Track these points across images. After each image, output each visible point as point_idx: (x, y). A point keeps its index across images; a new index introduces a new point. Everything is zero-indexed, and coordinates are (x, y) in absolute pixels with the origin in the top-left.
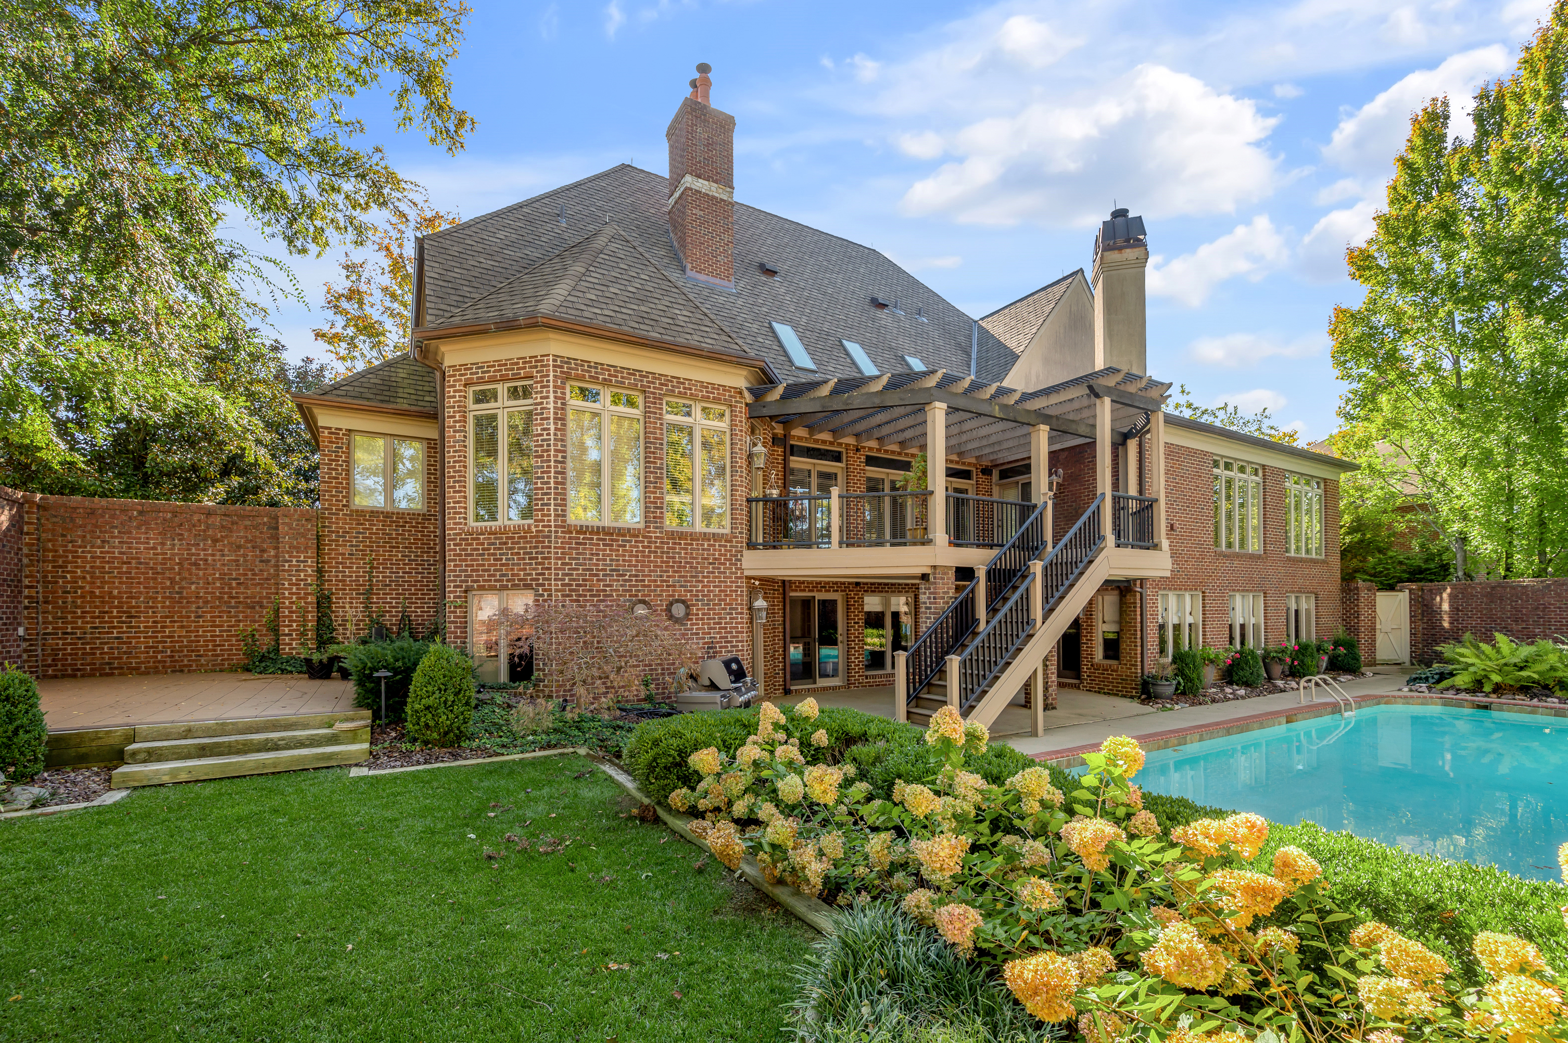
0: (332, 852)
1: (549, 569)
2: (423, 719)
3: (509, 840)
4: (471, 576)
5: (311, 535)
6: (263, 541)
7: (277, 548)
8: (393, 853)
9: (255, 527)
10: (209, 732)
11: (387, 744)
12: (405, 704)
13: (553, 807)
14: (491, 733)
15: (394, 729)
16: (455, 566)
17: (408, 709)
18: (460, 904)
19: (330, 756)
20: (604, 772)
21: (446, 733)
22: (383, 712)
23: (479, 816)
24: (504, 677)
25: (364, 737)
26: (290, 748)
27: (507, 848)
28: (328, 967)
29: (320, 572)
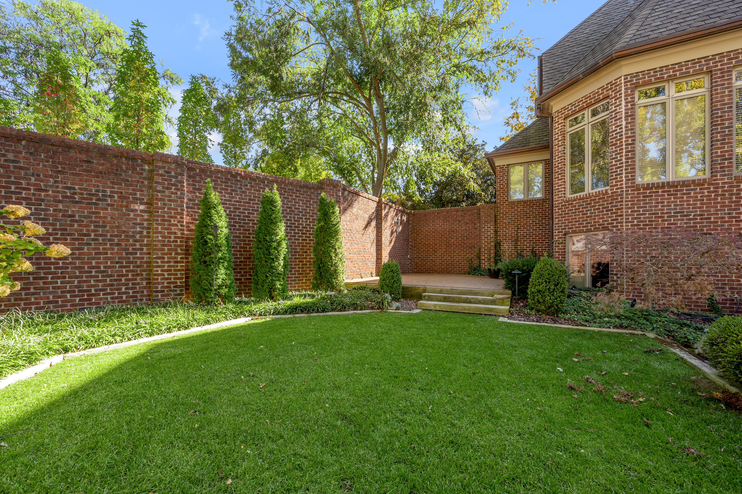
0: (480, 354)
1: (622, 215)
2: (536, 297)
3: (587, 380)
4: (568, 225)
5: (493, 216)
6: (475, 220)
7: (480, 222)
8: (510, 364)
9: (472, 214)
10: (448, 292)
11: (517, 309)
12: (527, 288)
13: (625, 368)
14: (578, 312)
15: (523, 302)
16: (558, 221)
17: (529, 291)
18: (545, 413)
19: (491, 310)
20: (675, 354)
21: (550, 307)
22: (517, 292)
23: (566, 358)
24: (588, 284)
25: (507, 303)
26: (476, 303)
27: (585, 386)
28: (459, 419)
29: (496, 231)
